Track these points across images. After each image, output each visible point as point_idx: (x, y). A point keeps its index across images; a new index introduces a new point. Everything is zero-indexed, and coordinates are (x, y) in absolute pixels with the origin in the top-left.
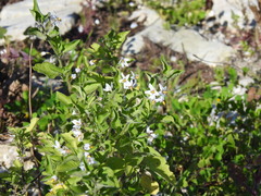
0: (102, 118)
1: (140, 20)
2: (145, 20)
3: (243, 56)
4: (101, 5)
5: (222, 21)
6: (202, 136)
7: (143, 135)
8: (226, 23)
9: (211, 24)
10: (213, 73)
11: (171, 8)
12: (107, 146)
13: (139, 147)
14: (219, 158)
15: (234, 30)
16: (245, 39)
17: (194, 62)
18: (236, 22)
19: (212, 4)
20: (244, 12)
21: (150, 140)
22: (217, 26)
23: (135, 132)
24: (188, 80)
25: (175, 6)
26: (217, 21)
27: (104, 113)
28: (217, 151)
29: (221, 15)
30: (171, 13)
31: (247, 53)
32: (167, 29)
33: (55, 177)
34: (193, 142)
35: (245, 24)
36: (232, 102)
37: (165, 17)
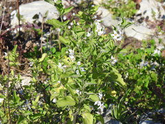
0: (86, 49)
1: (98, 14)
2: (101, 14)
3: (158, 35)
4: (76, 6)
5: (145, 16)
6: (136, 74)
7: (109, 60)
8: (148, 17)
9: (139, 18)
10: (141, 43)
11: (116, 8)
12: (89, 66)
13: (107, 66)
14: (147, 86)
15: (153, 20)
16: (159, 25)
17: (130, 37)
18: (154, 15)
19: (140, 6)
20: (159, 9)
21: (113, 63)
22: (142, 19)
23: (105, 58)
24: (127, 47)
25: (118, 7)
26: (143, 16)
27: (87, 47)
28: (145, 82)
29: (145, 12)
30: (116, 11)
31: (160, 33)
32: (114, 19)
33: (59, 82)
34: (131, 78)
35: (159, 18)
36: (153, 57)
37: (113, 13)
